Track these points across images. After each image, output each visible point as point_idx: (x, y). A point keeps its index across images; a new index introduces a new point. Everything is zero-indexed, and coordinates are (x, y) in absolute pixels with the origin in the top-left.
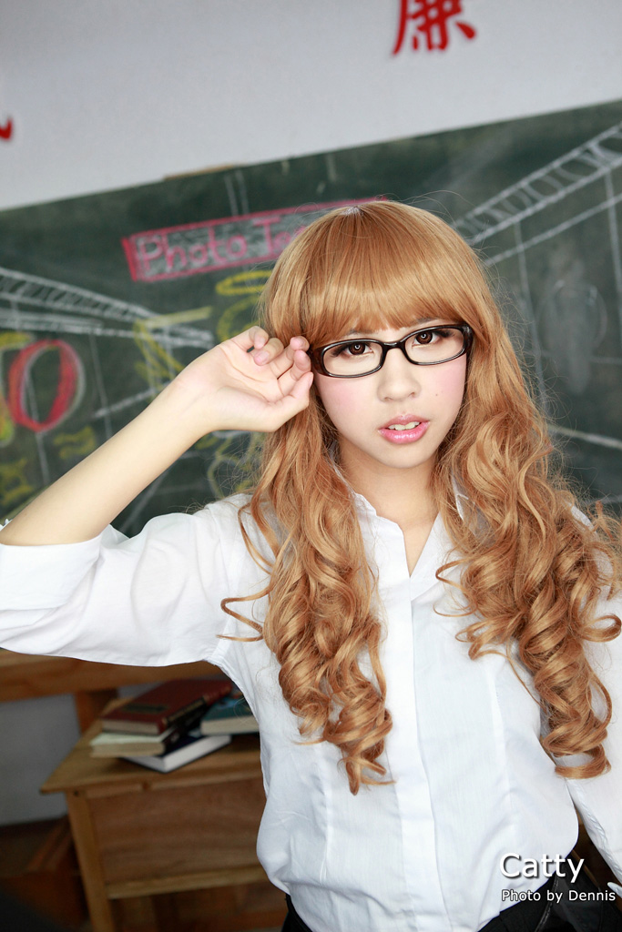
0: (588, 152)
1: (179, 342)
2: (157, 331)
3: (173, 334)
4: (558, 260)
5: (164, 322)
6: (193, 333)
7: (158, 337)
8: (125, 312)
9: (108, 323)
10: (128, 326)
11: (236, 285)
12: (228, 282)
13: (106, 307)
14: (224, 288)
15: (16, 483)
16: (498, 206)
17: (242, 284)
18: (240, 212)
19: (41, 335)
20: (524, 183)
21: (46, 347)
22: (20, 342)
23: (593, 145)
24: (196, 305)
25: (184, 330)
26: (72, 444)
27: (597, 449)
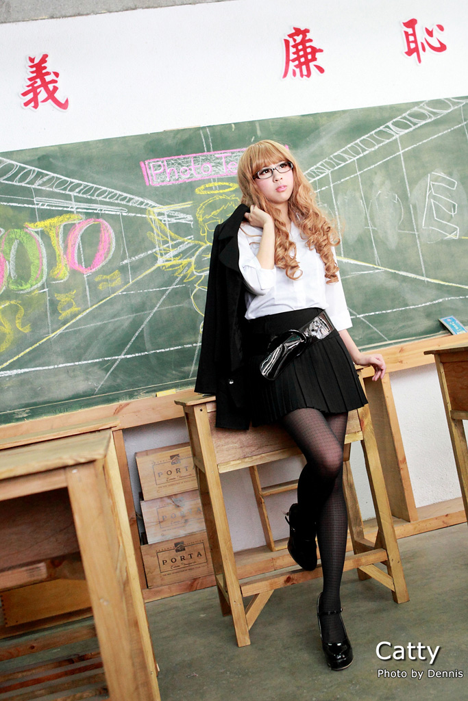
0: (388, 127)
1: (173, 220)
2: (160, 214)
3: (169, 216)
4: (378, 179)
5: (165, 209)
6: (182, 215)
7: (160, 218)
8: (142, 203)
9: (130, 209)
10: (143, 211)
11: (206, 189)
12: (202, 187)
13: (130, 199)
14: (199, 191)
15: (70, 305)
16: (345, 152)
17: (211, 188)
18: (209, 150)
19: (88, 215)
20: (358, 141)
21: (92, 222)
22: (75, 219)
23: (389, 124)
24: (184, 201)
25: (176, 214)
26: (107, 280)
27: (405, 278)
